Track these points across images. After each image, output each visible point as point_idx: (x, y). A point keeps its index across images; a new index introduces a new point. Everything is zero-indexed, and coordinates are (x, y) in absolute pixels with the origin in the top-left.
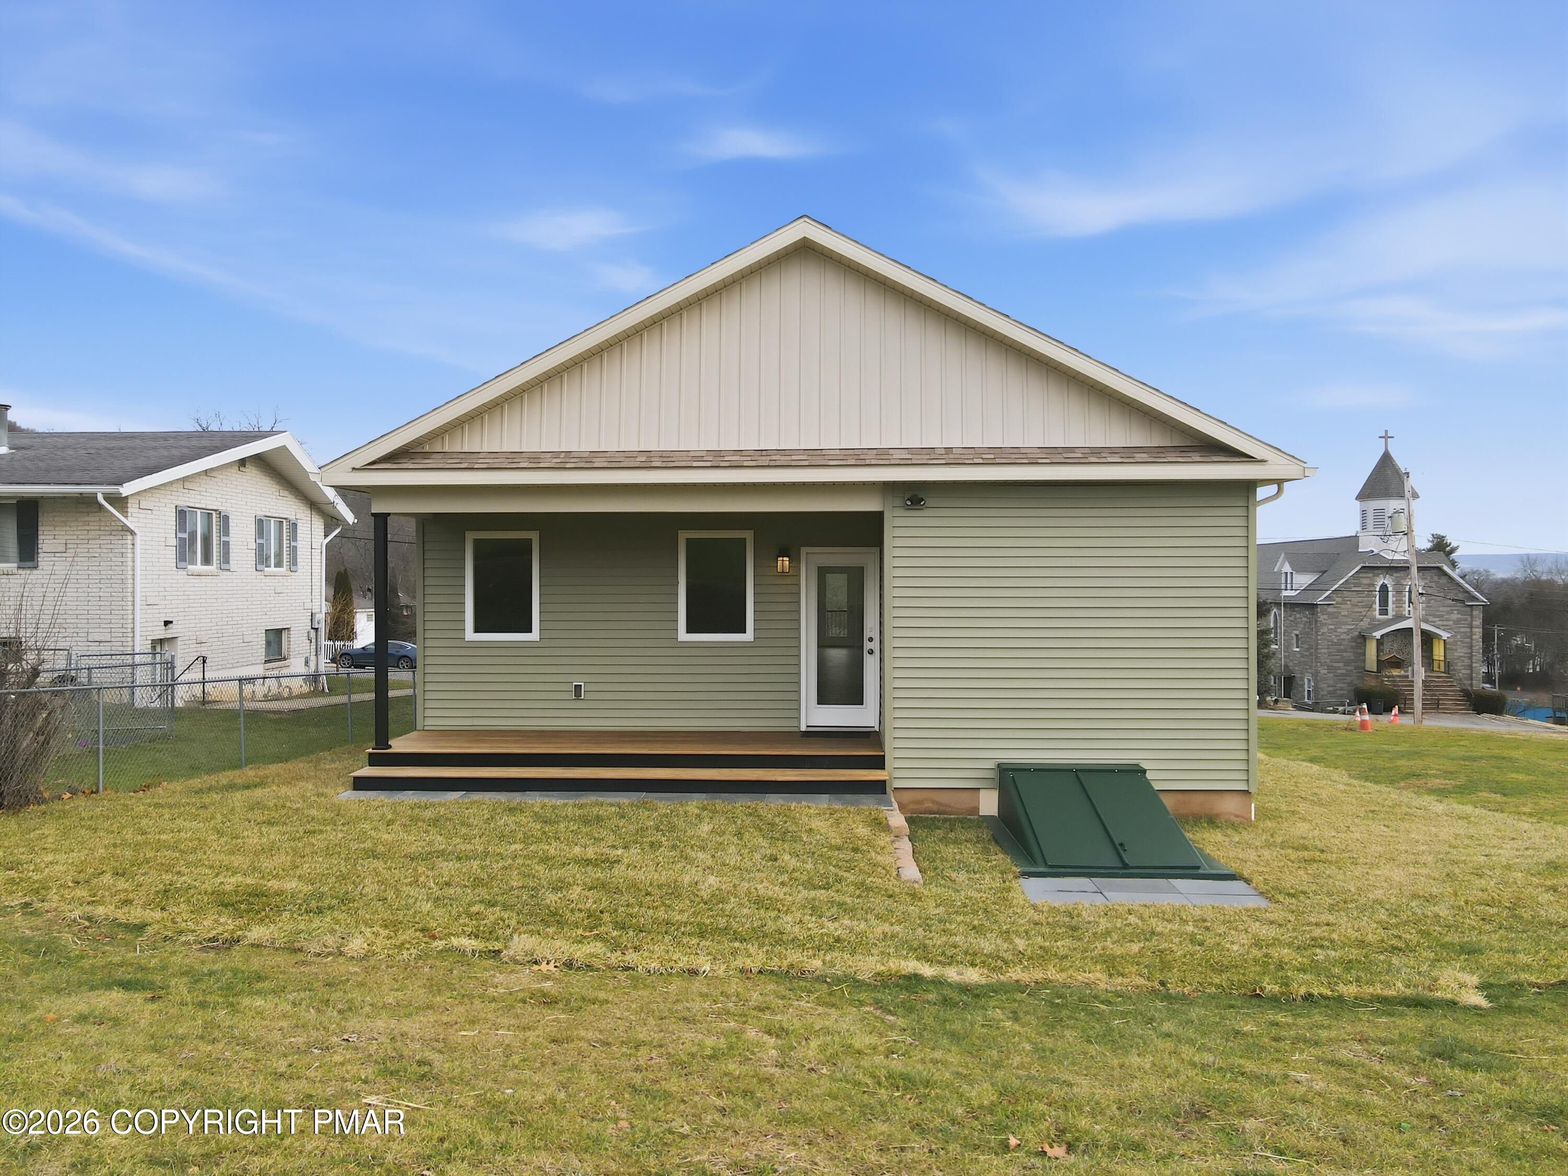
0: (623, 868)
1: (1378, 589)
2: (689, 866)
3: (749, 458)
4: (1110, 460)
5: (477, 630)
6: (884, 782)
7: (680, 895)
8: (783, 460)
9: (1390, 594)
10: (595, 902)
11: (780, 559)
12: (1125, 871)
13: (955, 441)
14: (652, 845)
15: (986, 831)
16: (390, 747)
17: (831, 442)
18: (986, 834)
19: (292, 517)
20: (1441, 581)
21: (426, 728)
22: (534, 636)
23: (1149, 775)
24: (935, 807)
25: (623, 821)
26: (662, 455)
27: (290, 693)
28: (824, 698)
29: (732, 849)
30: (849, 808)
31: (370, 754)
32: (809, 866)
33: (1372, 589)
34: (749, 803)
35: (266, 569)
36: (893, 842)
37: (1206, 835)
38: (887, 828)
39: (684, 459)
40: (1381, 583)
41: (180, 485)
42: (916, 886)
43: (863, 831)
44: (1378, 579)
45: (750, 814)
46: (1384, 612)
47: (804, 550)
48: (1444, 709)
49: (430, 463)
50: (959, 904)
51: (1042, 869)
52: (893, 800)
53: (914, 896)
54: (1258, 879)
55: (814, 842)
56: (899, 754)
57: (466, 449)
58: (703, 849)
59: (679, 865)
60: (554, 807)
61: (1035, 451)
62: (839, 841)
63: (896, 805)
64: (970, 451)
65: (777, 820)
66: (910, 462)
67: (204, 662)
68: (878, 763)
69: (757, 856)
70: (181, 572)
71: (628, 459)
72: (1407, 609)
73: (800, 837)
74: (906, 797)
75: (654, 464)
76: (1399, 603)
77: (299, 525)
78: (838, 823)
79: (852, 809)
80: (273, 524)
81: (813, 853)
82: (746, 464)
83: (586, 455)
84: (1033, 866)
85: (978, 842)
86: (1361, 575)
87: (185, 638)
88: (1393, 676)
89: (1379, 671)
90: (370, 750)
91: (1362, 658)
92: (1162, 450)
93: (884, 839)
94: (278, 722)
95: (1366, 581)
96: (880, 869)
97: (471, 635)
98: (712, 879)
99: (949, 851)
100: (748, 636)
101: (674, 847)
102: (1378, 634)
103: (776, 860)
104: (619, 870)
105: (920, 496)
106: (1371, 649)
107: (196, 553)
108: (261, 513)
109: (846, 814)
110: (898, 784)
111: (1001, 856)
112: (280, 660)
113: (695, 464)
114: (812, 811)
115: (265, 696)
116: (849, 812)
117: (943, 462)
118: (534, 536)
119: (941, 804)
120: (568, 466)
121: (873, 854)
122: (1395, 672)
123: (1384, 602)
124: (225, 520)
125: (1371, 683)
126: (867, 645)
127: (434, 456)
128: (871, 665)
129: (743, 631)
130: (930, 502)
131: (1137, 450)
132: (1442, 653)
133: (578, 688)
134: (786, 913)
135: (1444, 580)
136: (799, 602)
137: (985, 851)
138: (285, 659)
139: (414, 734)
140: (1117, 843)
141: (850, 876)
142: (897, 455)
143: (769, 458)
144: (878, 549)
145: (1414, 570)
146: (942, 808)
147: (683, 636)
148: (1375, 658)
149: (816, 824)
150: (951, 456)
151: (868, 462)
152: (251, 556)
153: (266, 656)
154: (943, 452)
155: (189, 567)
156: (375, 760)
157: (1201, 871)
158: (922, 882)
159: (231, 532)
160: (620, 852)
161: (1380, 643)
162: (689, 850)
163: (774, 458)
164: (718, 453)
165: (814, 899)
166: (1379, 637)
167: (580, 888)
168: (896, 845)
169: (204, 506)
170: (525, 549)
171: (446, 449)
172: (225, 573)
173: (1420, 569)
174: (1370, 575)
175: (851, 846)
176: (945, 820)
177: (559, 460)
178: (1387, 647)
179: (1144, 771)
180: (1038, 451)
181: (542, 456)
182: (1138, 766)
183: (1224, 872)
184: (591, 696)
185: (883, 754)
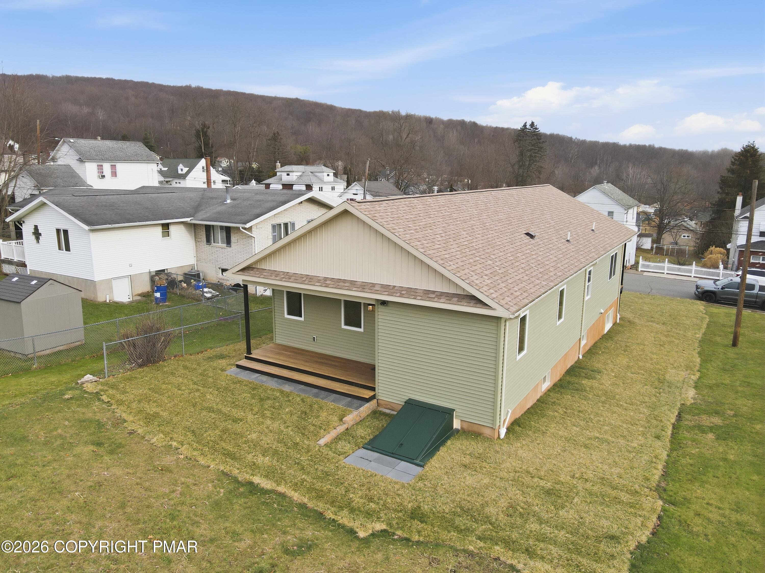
4: (441, 301)
5: (288, 314)
16: (252, 354)
21: (276, 343)
22: (303, 319)
25: (272, 401)
32: (292, 433)
38: (342, 420)
39: (315, 280)
51: (370, 447)
53: (308, 451)
56: (380, 388)
61: (422, 291)
62: (319, 423)
64: (400, 288)
65: (316, 409)
66: (377, 292)
74: (382, 402)
78: (332, 414)
79: (344, 408)
93: (336, 424)
96: (315, 437)
97: (286, 316)
99: (360, 431)
100: (363, 330)
103: (287, 428)
110: (380, 398)
113: (316, 284)
116: (341, 410)
120: (283, 279)
124: (293, 225)
127: (255, 269)
129: (361, 328)
130: (389, 304)
133: (314, 338)
142: (377, 287)
147: (343, 325)
150: (392, 291)
156: (247, 358)
157: (414, 461)
158: (323, 445)
164: (326, 279)
168: (338, 427)
169: (283, 222)
175: (321, 425)
176: (386, 415)
179: (451, 414)
182: (454, 410)
183: (421, 463)
184: (318, 341)
185: (375, 387)
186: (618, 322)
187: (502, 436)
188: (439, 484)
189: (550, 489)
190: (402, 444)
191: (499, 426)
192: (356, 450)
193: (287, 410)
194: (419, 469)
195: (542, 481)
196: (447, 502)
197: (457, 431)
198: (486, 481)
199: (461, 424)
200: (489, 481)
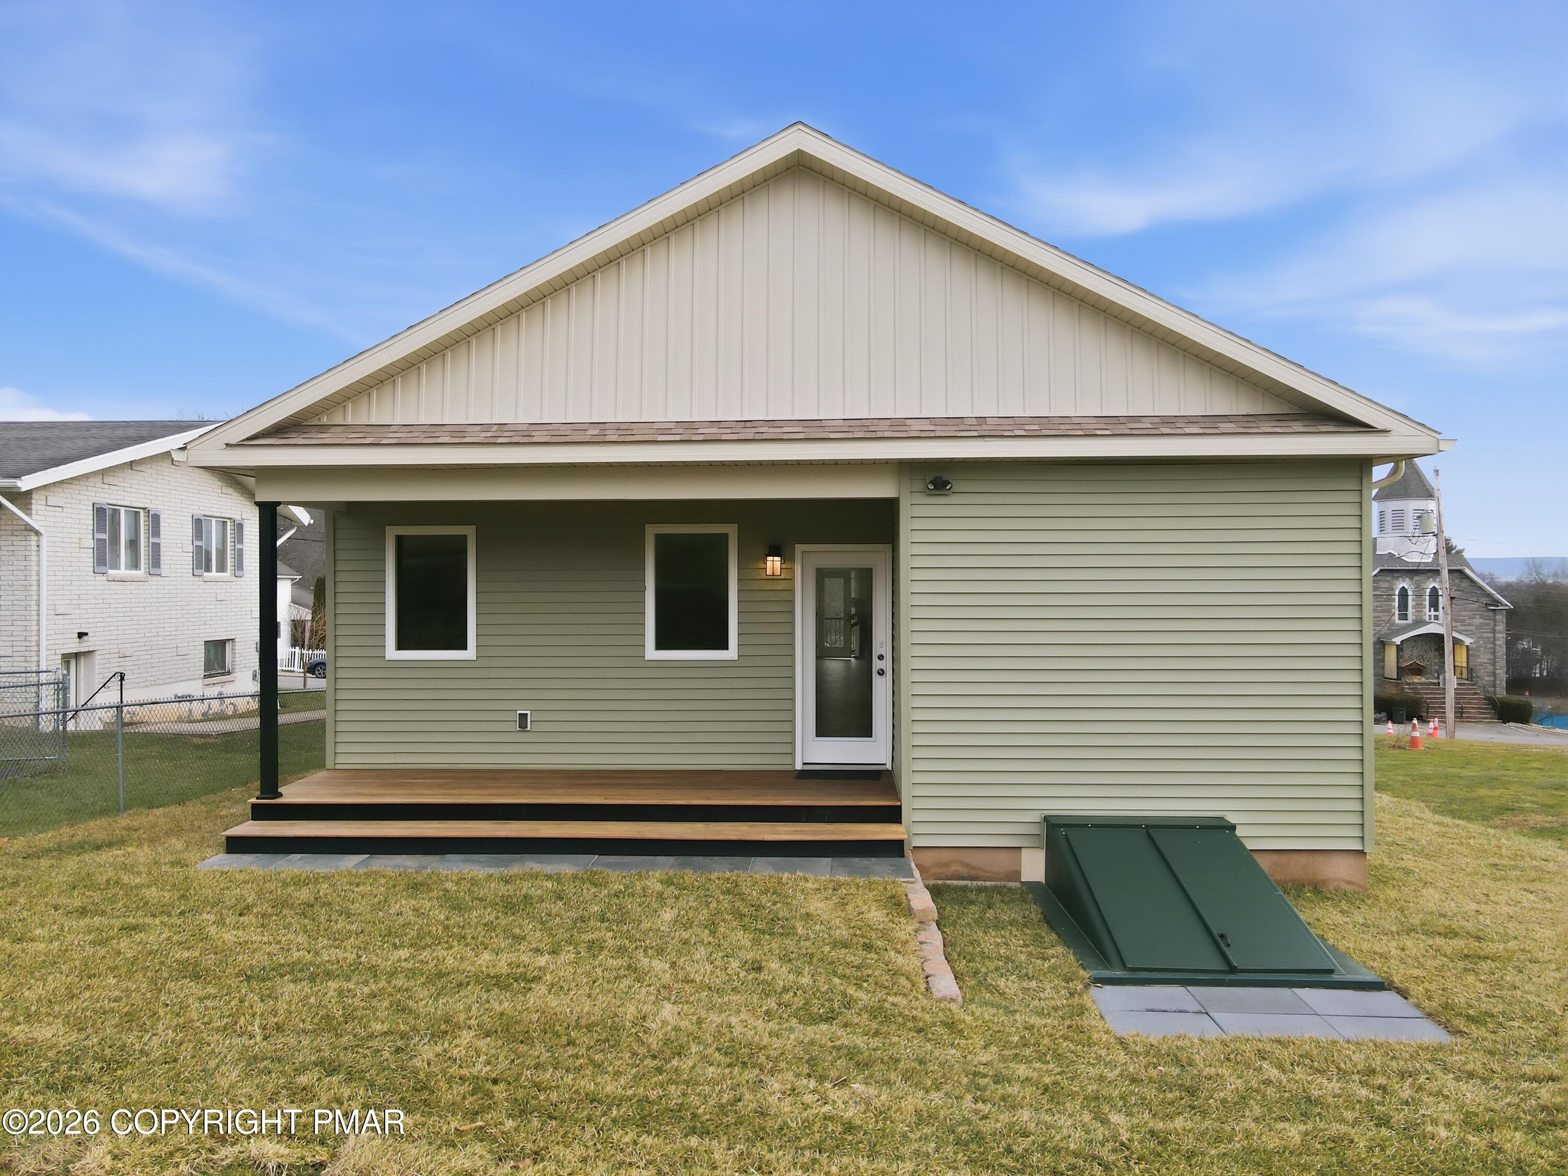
0: (544, 989)
1: (1397, 593)
2: (637, 985)
3: (729, 431)
4: (1188, 431)
5: (401, 646)
6: (901, 842)
7: (618, 1043)
8: (769, 432)
9: (1410, 598)
10: (488, 1063)
11: (770, 558)
12: (1232, 977)
13: (989, 410)
14: (591, 945)
15: (1033, 907)
16: (281, 795)
17: (831, 411)
18: (1035, 913)
19: (237, 517)
20: (1463, 585)
21: (337, 767)
22: (470, 653)
23: (1239, 832)
24: (964, 871)
25: (560, 904)
26: (619, 427)
27: (235, 710)
28: (823, 730)
29: (701, 953)
30: (858, 880)
31: (253, 805)
32: (805, 980)
33: (1391, 593)
34: (728, 874)
35: (206, 574)
36: (916, 931)
37: (1319, 912)
38: (909, 912)
39: (647, 431)
40: (1400, 586)
41: (98, 479)
42: (953, 1006)
43: (876, 915)
44: (1397, 583)
45: (729, 892)
46: (1404, 616)
47: (799, 548)
48: (1468, 717)
49: (327, 438)
50: (1016, 1039)
51: (1119, 973)
52: (913, 865)
53: (951, 1026)
54: (1417, 990)
55: (812, 936)
56: (919, 804)
57: (374, 421)
58: (660, 951)
59: (626, 982)
60: (474, 882)
61: (1091, 420)
62: (843, 933)
63: (917, 873)
64: (1007, 421)
65: (764, 900)
66: (933, 434)
67: (122, 679)
68: (893, 815)
69: (735, 964)
70: (100, 578)
71: (575, 433)
72: (1428, 613)
73: (794, 927)
74: (928, 858)
75: (608, 438)
76: (1419, 606)
77: (245, 525)
78: (843, 904)
79: (861, 881)
80: (214, 525)
81: (812, 956)
82: (724, 437)
83: (525, 427)
84: (1106, 968)
85: (1025, 926)
86: (1379, 578)
87: (104, 652)
88: (1414, 683)
89: (1399, 678)
90: (254, 800)
91: (1381, 664)
92: (1250, 419)
93: (904, 929)
94: (204, 747)
95: (1385, 585)
96: (903, 981)
97: (392, 653)
98: (668, 1011)
99: (989, 941)
100: (731, 653)
101: (622, 950)
102: (1398, 640)
103: (759, 969)
104: (539, 995)
105: (946, 478)
106: (1391, 655)
107: (119, 556)
108: (199, 512)
109: (853, 890)
110: (918, 842)
111: (1060, 949)
112: (223, 674)
113: (661, 438)
114: (810, 885)
115: (204, 714)
116: (858, 887)
117: (975, 434)
118: (470, 532)
119: (973, 868)
120: (500, 440)
121: (892, 953)
122: (1417, 679)
123: (1403, 606)
124: (155, 520)
125: (1391, 691)
126: (877, 664)
127: (333, 430)
128: (881, 689)
129: (725, 647)
130: (957, 486)
131: (1220, 419)
132: (1465, 659)
133: (523, 717)
134: (772, 1072)
135: (1465, 584)
136: (792, 612)
137: (1037, 939)
138: (229, 673)
139: (321, 775)
140: (1215, 933)
141: (863, 997)
142: (916, 426)
143: (754, 430)
144: (890, 545)
145: (1445, 573)
146: (973, 872)
147: (652, 653)
148: (1395, 665)
149: (817, 905)
150: (985, 427)
151: (880, 435)
152: (188, 560)
153: (205, 671)
154: (974, 422)
155: (110, 572)
156: (259, 813)
157: (1335, 977)
158: (960, 999)
159: (162, 532)
160: (542, 961)
161: (1399, 648)
162: (640, 954)
163: (760, 430)
164: (689, 425)
165: (812, 1043)
166: (1398, 643)
167: (472, 1033)
168: (922, 936)
169: (129, 504)
170: (458, 547)
171: (349, 421)
172: (154, 578)
173: (1450, 571)
174: (1388, 579)
175: (862, 940)
176: (980, 890)
177: (489, 434)
178: (1406, 653)
179: (1233, 827)
180: (1095, 421)
181: (469, 429)
182: (1232, 823)
183: (1367, 977)
184: (538, 727)
185: (898, 804)
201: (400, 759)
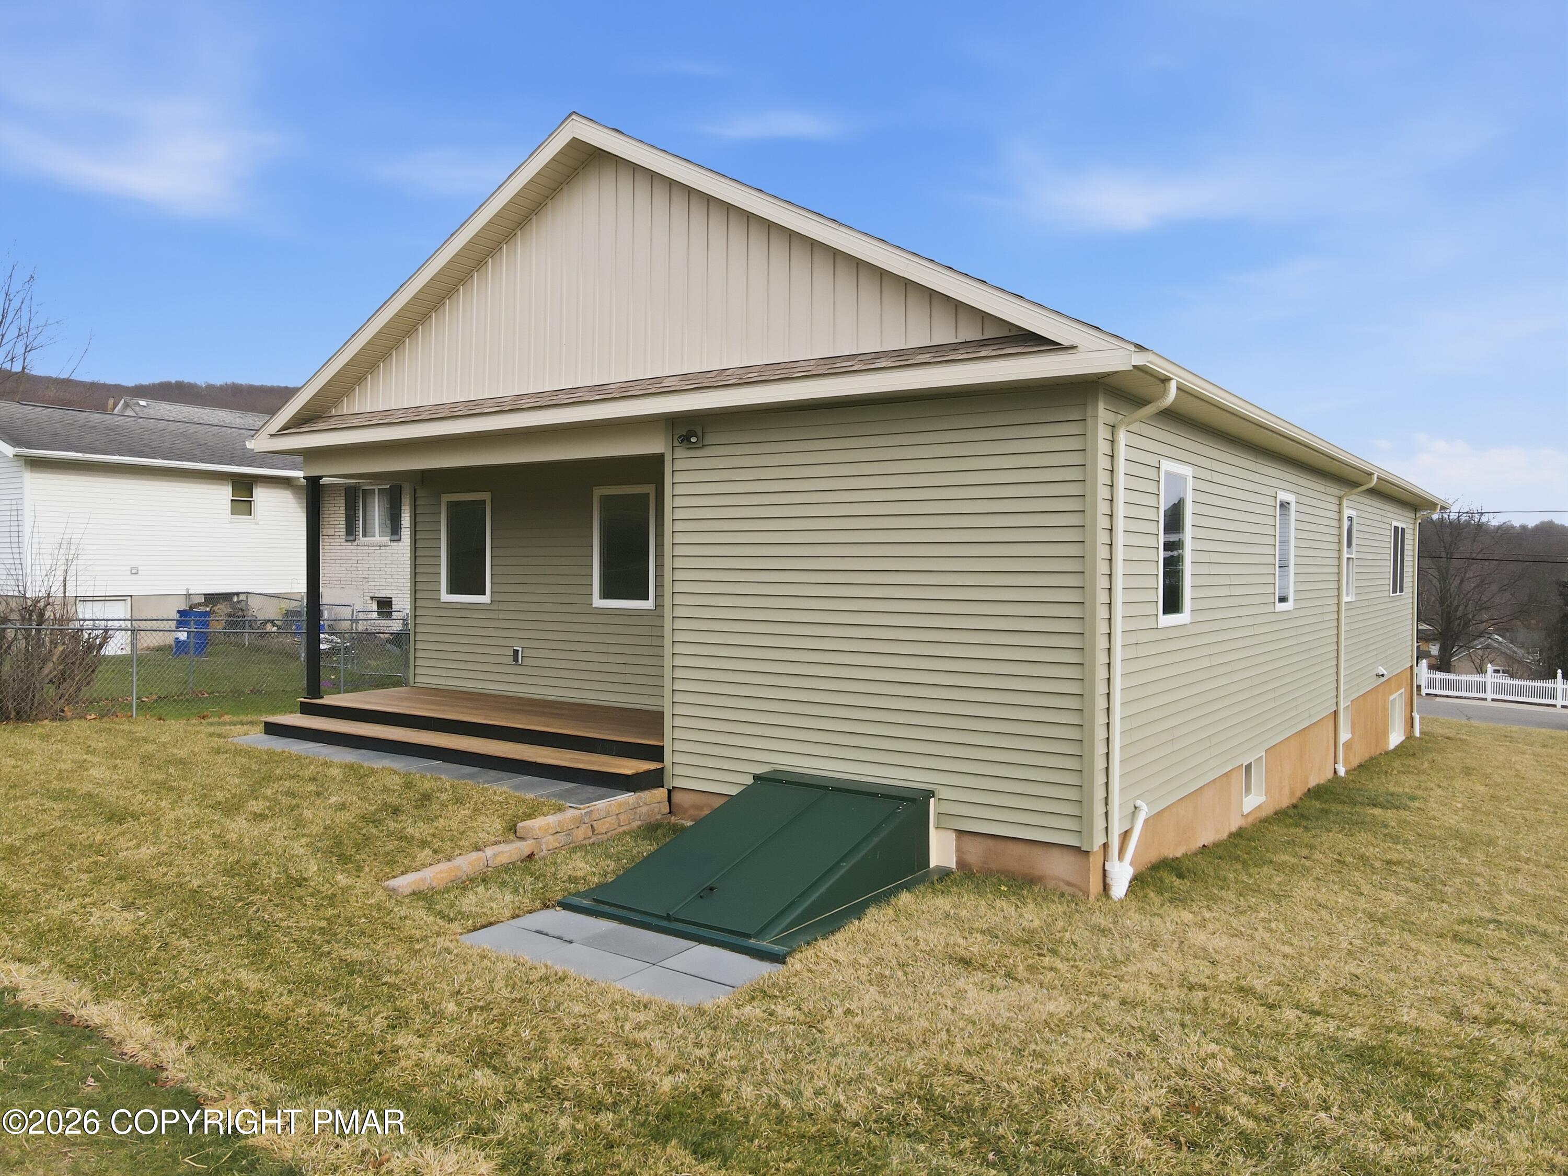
5: (450, 590)
16: (322, 698)
21: (416, 685)
22: (487, 598)
31: (301, 702)
36: (499, 842)
51: (585, 903)
56: (677, 746)
61: (811, 363)
74: (687, 800)
90: (301, 699)
97: (445, 596)
100: (651, 604)
105: (694, 432)
110: (676, 783)
117: (698, 386)
118: (487, 497)
129: (647, 597)
130: (709, 439)
133: (517, 652)
147: (597, 601)
156: (307, 709)
157: (750, 943)
163: (556, 397)
168: (493, 846)
171: (345, 412)
182: (931, 794)
183: (777, 948)
184: (527, 662)
185: (661, 744)
186: (1417, 734)
187: (1119, 889)
188: (839, 1012)
189: (1364, 1046)
190: (711, 889)
191: (1105, 846)
192: (530, 912)
193: (333, 800)
194: (764, 969)
195: (1319, 1019)
196: (861, 1078)
197: (944, 874)
198: (1059, 1006)
199: (958, 850)
200: (1069, 1007)
201: (450, 682)
